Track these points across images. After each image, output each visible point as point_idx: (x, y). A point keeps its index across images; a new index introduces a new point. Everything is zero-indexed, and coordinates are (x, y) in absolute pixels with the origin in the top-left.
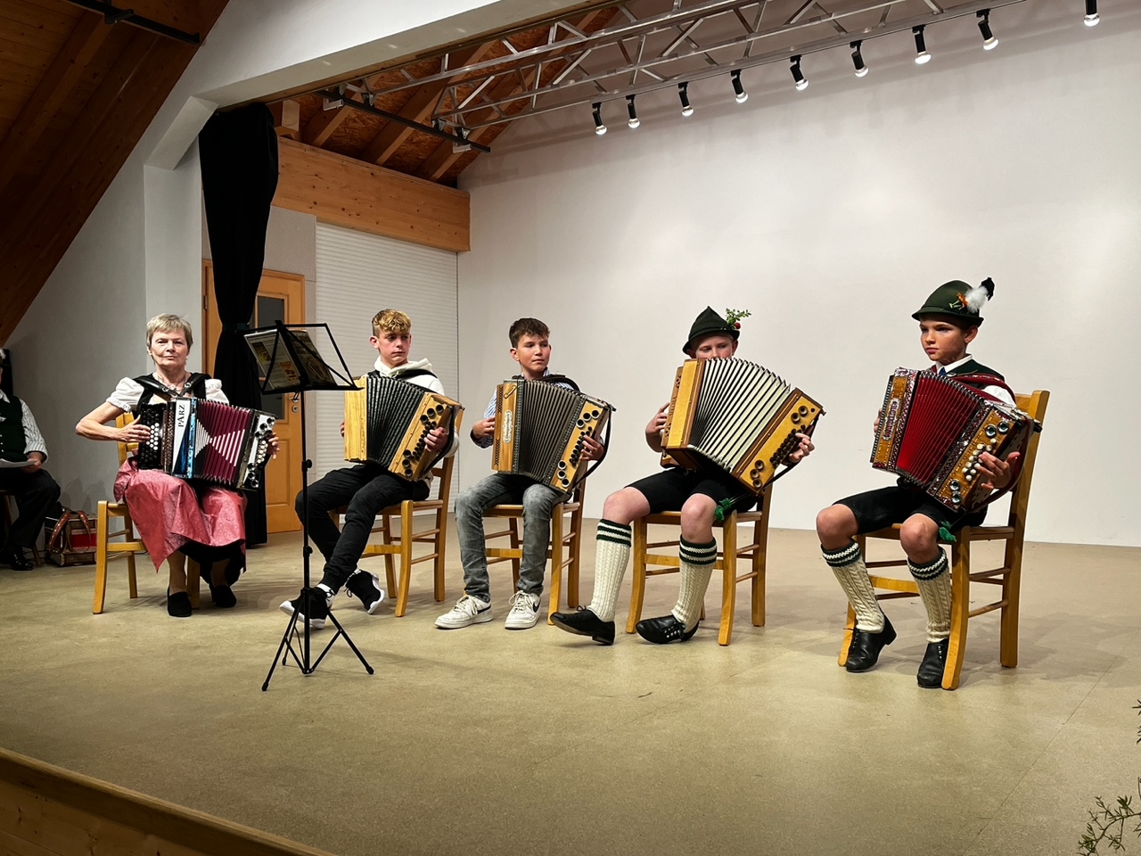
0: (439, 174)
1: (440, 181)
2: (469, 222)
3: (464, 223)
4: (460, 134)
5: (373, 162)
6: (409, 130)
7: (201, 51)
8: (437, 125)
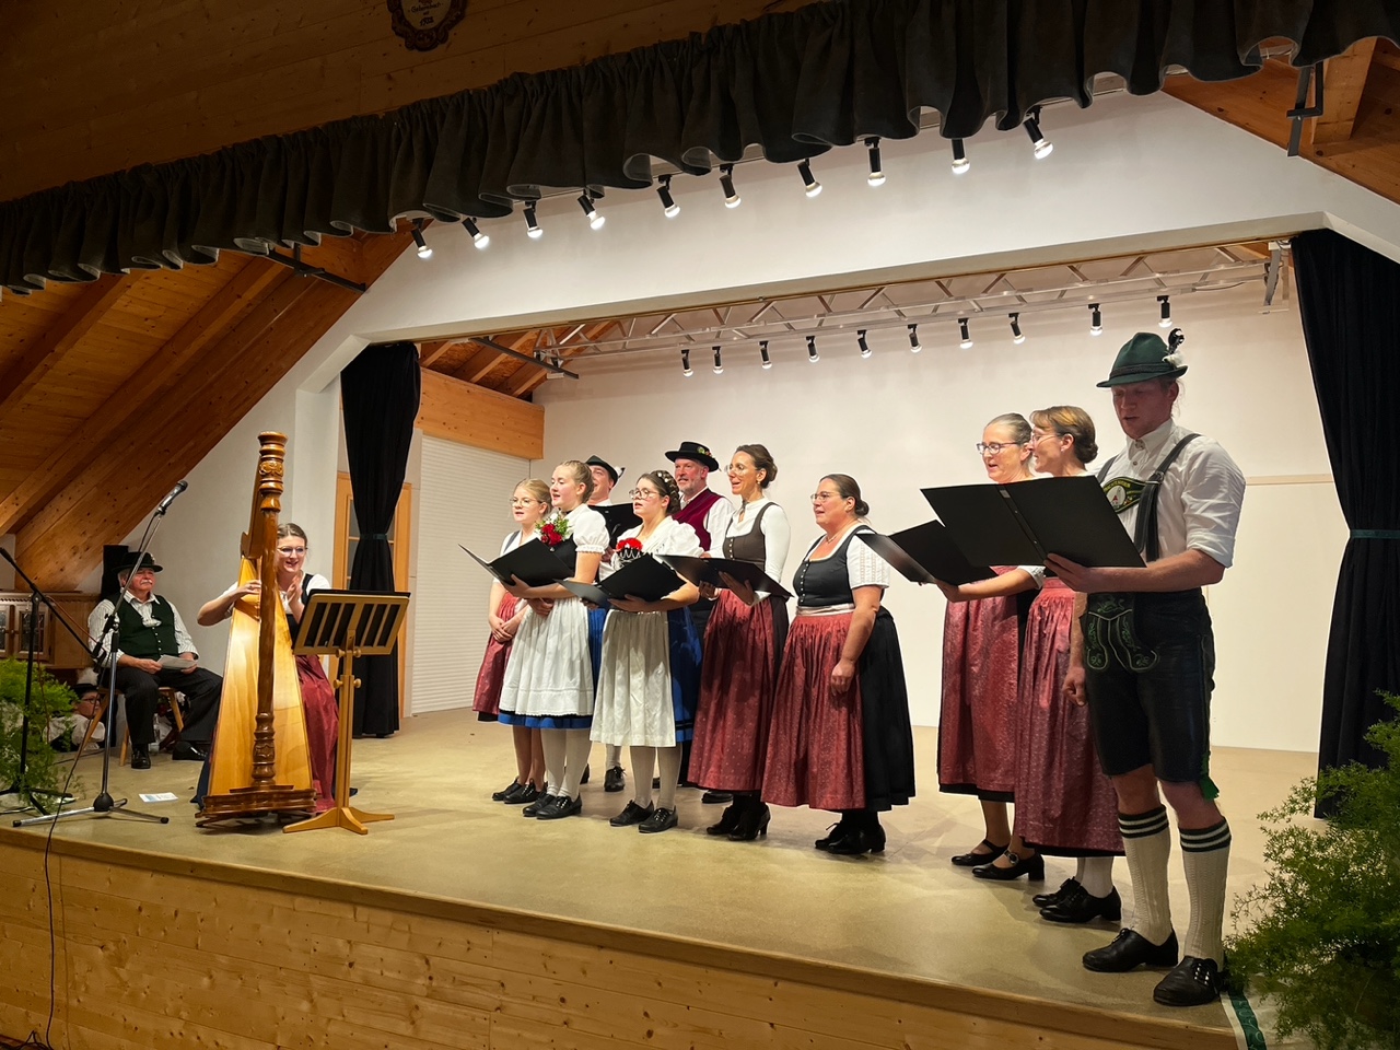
0: (520, 391)
1: (521, 397)
2: (543, 433)
3: (538, 433)
4: (556, 364)
5: (468, 380)
6: (504, 356)
7: (364, 298)
8: (539, 356)
